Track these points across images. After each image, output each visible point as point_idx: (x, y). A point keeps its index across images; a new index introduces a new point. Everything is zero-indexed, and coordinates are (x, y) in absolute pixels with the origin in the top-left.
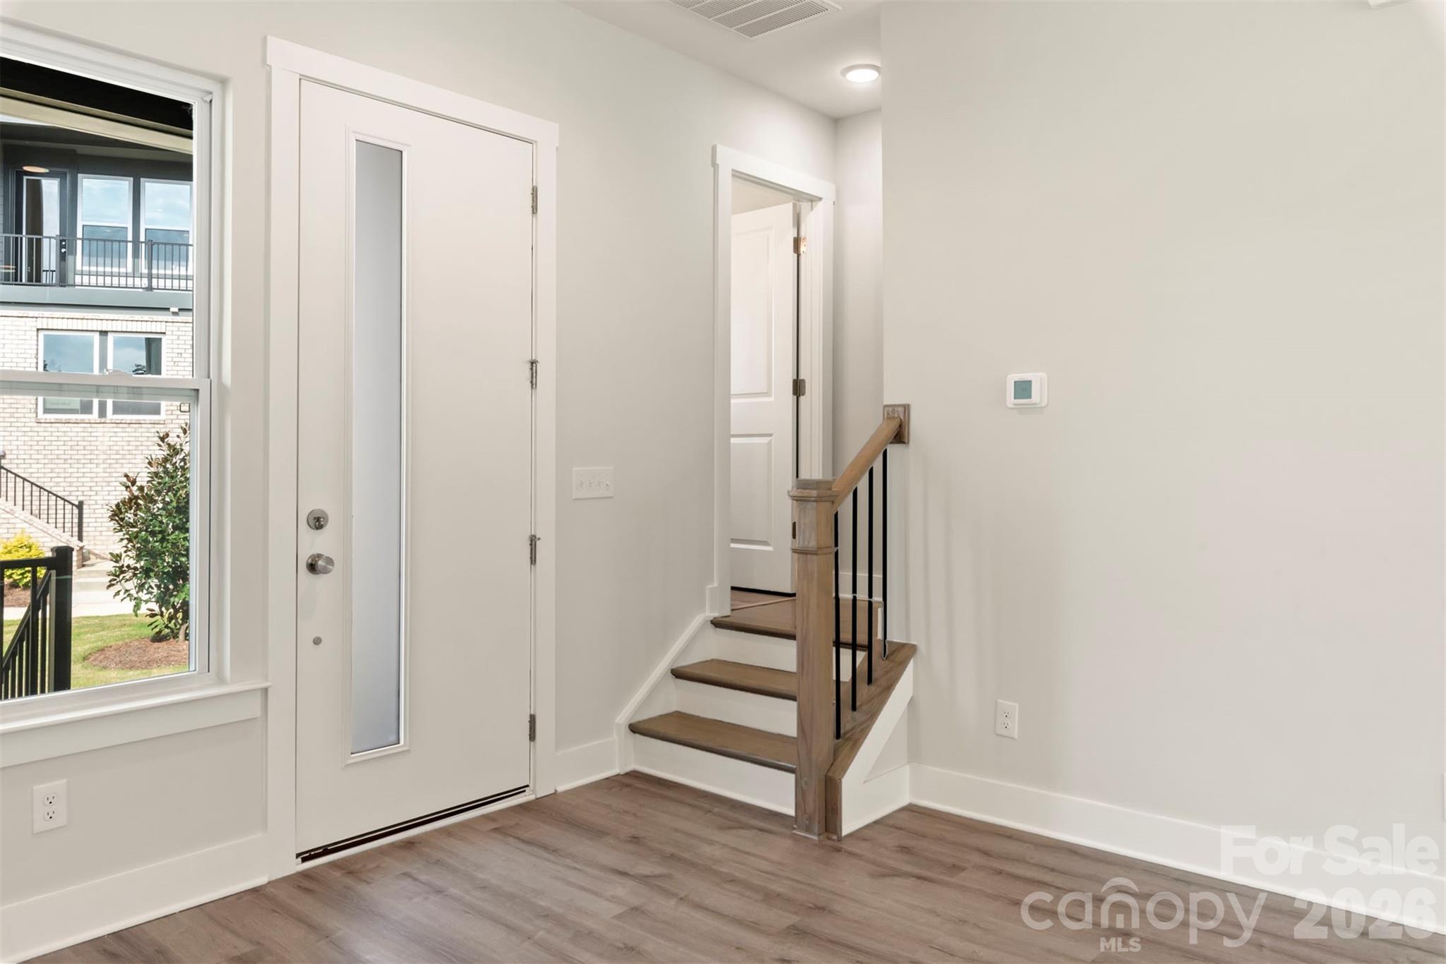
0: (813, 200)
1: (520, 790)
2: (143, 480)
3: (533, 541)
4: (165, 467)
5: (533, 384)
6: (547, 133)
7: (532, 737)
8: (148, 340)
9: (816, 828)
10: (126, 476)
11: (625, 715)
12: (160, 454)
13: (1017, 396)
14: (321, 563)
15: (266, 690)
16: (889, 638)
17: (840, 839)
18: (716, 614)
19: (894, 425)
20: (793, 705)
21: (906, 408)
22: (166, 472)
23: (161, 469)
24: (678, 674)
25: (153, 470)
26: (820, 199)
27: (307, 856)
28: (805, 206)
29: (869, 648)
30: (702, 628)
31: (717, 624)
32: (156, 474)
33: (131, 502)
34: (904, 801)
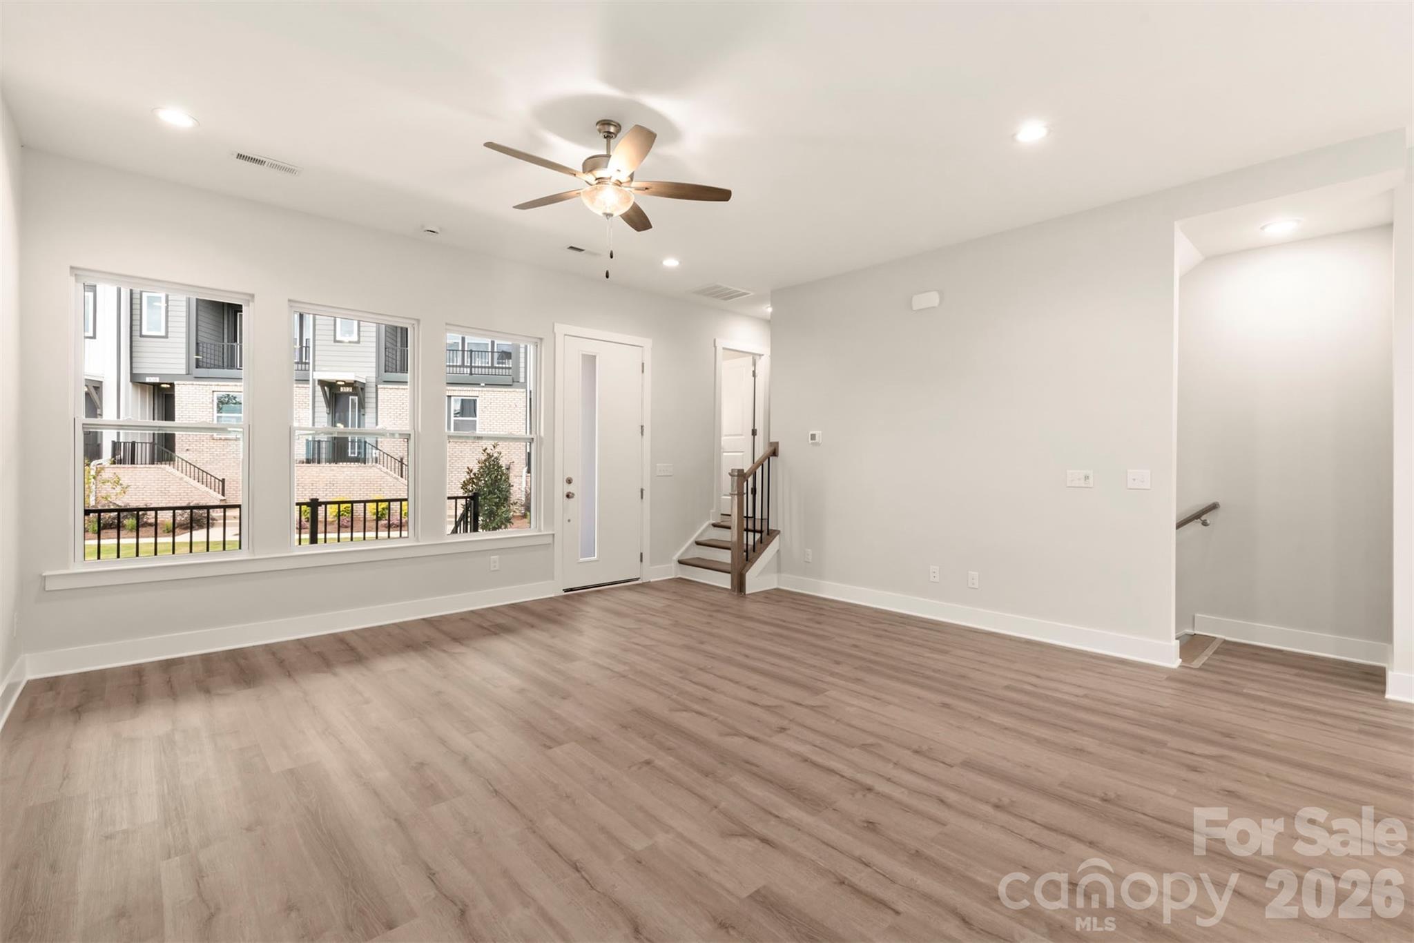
0: (760, 355)
1: (637, 579)
2: (475, 470)
3: (642, 491)
4: (485, 464)
5: (642, 434)
6: (647, 343)
7: (641, 561)
8: (462, 400)
9: (736, 590)
10: (468, 468)
11: (676, 557)
12: (483, 457)
13: (812, 439)
14: (571, 495)
15: (553, 535)
16: (770, 528)
17: (745, 594)
18: (714, 522)
19: (772, 448)
20: (730, 551)
21: (777, 443)
22: (486, 467)
23: (483, 465)
24: (698, 543)
25: (480, 465)
26: (763, 355)
27: (566, 591)
28: (757, 357)
29: (761, 532)
30: (708, 527)
31: (715, 525)
32: (482, 467)
33: (471, 481)
34: (775, 586)
